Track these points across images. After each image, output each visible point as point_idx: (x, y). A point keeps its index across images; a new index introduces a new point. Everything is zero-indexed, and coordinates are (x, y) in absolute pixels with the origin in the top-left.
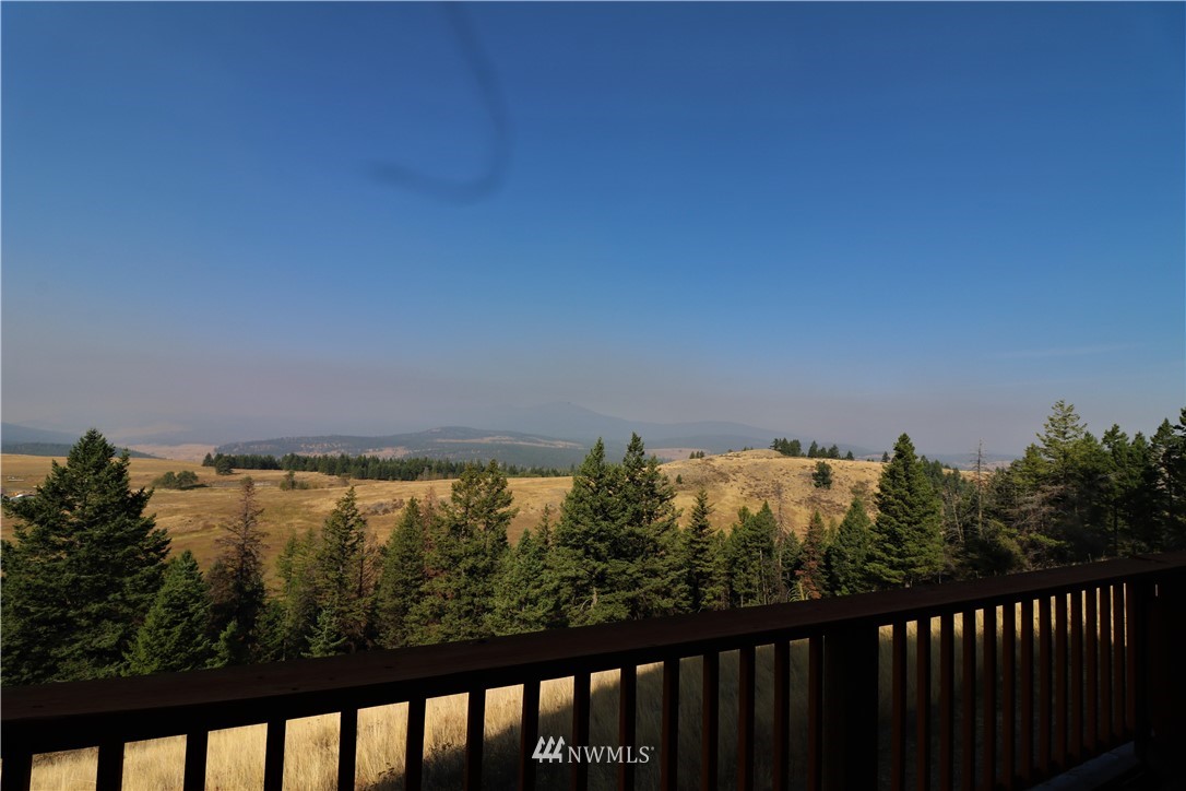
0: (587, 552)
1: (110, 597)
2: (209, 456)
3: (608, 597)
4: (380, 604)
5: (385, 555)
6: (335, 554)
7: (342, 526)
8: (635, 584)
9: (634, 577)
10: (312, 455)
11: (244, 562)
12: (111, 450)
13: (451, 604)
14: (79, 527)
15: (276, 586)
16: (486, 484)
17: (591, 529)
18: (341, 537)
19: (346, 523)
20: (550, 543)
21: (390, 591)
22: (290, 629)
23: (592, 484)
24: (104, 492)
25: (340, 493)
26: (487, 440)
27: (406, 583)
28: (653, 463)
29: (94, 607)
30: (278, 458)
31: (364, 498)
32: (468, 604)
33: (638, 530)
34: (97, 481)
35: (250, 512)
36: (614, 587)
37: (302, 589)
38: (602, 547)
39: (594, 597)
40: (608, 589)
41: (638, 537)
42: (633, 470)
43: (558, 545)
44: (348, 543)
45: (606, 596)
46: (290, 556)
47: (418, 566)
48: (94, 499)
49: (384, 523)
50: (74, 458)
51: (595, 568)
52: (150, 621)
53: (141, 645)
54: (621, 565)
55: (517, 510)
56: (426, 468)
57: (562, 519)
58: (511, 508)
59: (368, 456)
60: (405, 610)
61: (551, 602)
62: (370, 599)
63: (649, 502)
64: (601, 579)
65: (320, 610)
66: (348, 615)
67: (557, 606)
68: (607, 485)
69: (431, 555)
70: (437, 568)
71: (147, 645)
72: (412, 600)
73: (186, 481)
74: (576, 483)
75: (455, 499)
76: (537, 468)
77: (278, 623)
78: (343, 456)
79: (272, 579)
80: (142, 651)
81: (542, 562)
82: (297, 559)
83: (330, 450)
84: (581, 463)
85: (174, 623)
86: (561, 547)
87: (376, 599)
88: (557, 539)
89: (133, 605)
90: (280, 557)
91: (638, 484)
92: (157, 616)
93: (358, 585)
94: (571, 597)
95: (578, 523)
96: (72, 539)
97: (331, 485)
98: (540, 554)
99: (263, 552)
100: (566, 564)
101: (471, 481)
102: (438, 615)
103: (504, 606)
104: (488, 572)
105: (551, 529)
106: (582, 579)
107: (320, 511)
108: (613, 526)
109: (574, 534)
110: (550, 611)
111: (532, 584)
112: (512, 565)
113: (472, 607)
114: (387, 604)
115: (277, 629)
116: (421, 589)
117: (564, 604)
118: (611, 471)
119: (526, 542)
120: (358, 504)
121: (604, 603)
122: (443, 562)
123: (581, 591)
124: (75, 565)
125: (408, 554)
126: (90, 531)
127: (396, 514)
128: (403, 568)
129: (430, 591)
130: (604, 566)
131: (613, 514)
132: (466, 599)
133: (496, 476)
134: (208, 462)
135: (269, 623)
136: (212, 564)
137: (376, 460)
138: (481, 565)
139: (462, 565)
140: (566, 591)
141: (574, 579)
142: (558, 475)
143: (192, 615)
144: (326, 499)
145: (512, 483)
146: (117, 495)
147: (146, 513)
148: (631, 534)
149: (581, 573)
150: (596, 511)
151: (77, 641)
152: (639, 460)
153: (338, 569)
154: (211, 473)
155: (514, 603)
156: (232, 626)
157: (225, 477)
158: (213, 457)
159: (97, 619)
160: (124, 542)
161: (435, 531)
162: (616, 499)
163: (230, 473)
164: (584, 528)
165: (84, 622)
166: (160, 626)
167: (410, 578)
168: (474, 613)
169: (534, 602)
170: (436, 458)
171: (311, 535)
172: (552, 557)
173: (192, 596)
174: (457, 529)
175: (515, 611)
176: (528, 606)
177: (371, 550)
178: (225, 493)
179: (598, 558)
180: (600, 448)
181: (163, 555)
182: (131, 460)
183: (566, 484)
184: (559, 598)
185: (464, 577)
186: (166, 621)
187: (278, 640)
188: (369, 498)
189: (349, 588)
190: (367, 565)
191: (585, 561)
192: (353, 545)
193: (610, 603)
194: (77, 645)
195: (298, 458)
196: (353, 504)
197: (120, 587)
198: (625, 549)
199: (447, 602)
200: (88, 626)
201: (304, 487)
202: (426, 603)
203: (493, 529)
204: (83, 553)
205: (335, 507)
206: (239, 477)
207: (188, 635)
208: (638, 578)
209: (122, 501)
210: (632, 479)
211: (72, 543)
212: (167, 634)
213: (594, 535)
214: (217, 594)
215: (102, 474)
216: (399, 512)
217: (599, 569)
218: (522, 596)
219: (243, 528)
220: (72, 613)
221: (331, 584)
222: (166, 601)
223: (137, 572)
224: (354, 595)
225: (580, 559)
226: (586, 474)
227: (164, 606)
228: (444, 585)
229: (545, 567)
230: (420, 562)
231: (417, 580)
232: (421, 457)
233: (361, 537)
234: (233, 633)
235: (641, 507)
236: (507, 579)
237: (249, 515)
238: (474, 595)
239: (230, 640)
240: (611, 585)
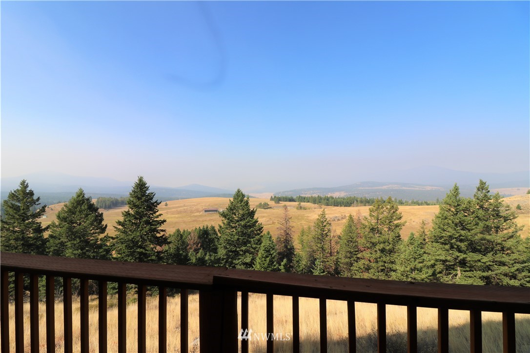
0: (452, 247)
1: (248, 245)
2: (272, 197)
3: (469, 274)
4: (340, 260)
5: (340, 239)
6: (320, 237)
7: (321, 225)
8: (488, 268)
9: (487, 264)
10: (307, 196)
11: (287, 237)
12: (244, 195)
13: (373, 265)
14: (238, 221)
15: (298, 247)
16: (387, 208)
17: (453, 234)
18: (321, 230)
19: (323, 225)
20: (427, 240)
21: (344, 255)
22: (305, 265)
23: (453, 209)
24: (243, 210)
25: (319, 211)
26: (385, 187)
27: (351, 253)
28: (497, 197)
29: (244, 248)
30: (295, 197)
31: (329, 214)
32: (382, 266)
33: (488, 237)
34: (241, 206)
36: (472, 268)
37: (308, 250)
38: (463, 245)
39: (459, 272)
40: (468, 269)
41: (488, 241)
42: (482, 201)
43: (432, 242)
44: (324, 233)
45: (467, 273)
46: (302, 236)
47: (356, 246)
48: (241, 212)
49: (338, 225)
50: (235, 198)
51: (458, 257)
52: (260, 255)
53: (258, 263)
54: (477, 256)
55: (406, 222)
56: (355, 201)
57: (433, 228)
58: (402, 221)
59: (329, 196)
60: (351, 265)
61: (430, 272)
62: (335, 258)
63: (495, 221)
64: (463, 263)
65: (315, 259)
66: (327, 263)
67: (434, 274)
68: (463, 210)
69: (361, 241)
70: (365, 247)
71: (259, 263)
72: (354, 260)
73: (265, 206)
74: (442, 209)
75: (371, 215)
76: (415, 201)
77: (300, 262)
78: (318, 196)
79: (296, 244)
80: (258, 265)
81: (423, 250)
82: (305, 237)
83: (313, 194)
84: (444, 198)
85: (267, 257)
86: (434, 243)
87: (338, 258)
88: (431, 238)
89: (254, 249)
90: (299, 236)
91: (487, 210)
92: (261, 254)
93: (330, 251)
94: (442, 271)
95: (444, 231)
96: (236, 225)
97: (315, 208)
98: (422, 245)
99: (292, 233)
100: (438, 253)
101: (378, 207)
102: (368, 269)
103: (402, 270)
104: (391, 251)
105: (427, 233)
106: (449, 261)
107: (312, 219)
108: (469, 234)
109: (442, 237)
110: (430, 276)
111: (417, 261)
112: (405, 251)
113: (384, 268)
114: (343, 260)
115: (300, 264)
116: (358, 256)
117: (438, 273)
118: (466, 202)
119: (412, 238)
120: (327, 216)
121: (466, 276)
122: (368, 245)
123: (449, 269)
124: (238, 233)
125: (350, 239)
126: (241, 222)
127: (343, 222)
128: (348, 245)
129: (362, 257)
130: (465, 256)
131: (468, 226)
132: (381, 264)
133: (392, 205)
134: (272, 199)
135: (297, 262)
136: (276, 237)
137: (332, 198)
138: (387, 248)
139: (377, 247)
140: (439, 267)
141: (444, 261)
142: (428, 204)
143: (272, 255)
144: (314, 214)
145: (401, 209)
146: (247, 210)
147: (255, 217)
148: (482, 239)
149: (449, 258)
150: (456, 225)
151: (240, 259)
152: (486, 196)
153: (321, 243)
154: (272, 203)
155: (408, 269)
156: (285, 261)
157: (278, 205)
158: (273, 197)
159: (245, 252)
160: (250, 227)
161: (363, 230)
162: (470, 218)
163: (279, 203)
164: (449, 234)
165: (241, 253)
166: (263, 257)
167: (352, 250)
168: (386, 271)
169: (420, 270)
170: (359, 196)
171: (309, 228)
172: (429, 247)
173: (272, 248)
174: (373, 230)
175: (408, 273)
176: (416, 272)
177: (334, 237)
178: (278, 210)
179: (460, 251)
180: (456, 189)
181: (261, 232)
182: (250, 199)
183: (435, 210)
184: (435, 270)
185: (379, 254)
186: (264, 256)
187: (301, 269)
188: (331, 214)
189: (326, 251)
190: (333, 243)
191: (451, 252)
192: (326, 234)
193: (470, 277)
194: (240, 260)
195: (302, 197)
196: (325, 216)
197: (250, 242)
198: (479, 248)
199: (371, 264)
200: (243, 254)
201: (305, 209)
202: (361, 263)
203: (393, 231)
204: (239, 230)
205: (318, 217)
206: (282, 205)
207: (271, 262)
208: (490, 265)
209: (249, 213)
210: (482, 207)
211: (236, 226)
212: (265, 260)
213: (456, 238)
214: (280, 248)
215: (242, 203)
216: (344, 221)
217: (461, 257)
218: (412, 266)
219: (285, 224)
220: (238, 249)
221: (319, 249)
222: (264, 248)
223: (254, 237)
224: (329, 255)
225: (447, 250)
226: (448, 204)
227: (263, 250)
228: (369, 255)
229: (425, 253)
230: (357, 244)
231: (356, 251)
232: (352, 196)
233: (329, 230)
234: (285, 263)
235: (489, 223)
236: (403, 257)
237: (287, 219)
238: (385, 262)
239: (285, 266)
240: (470, 267)
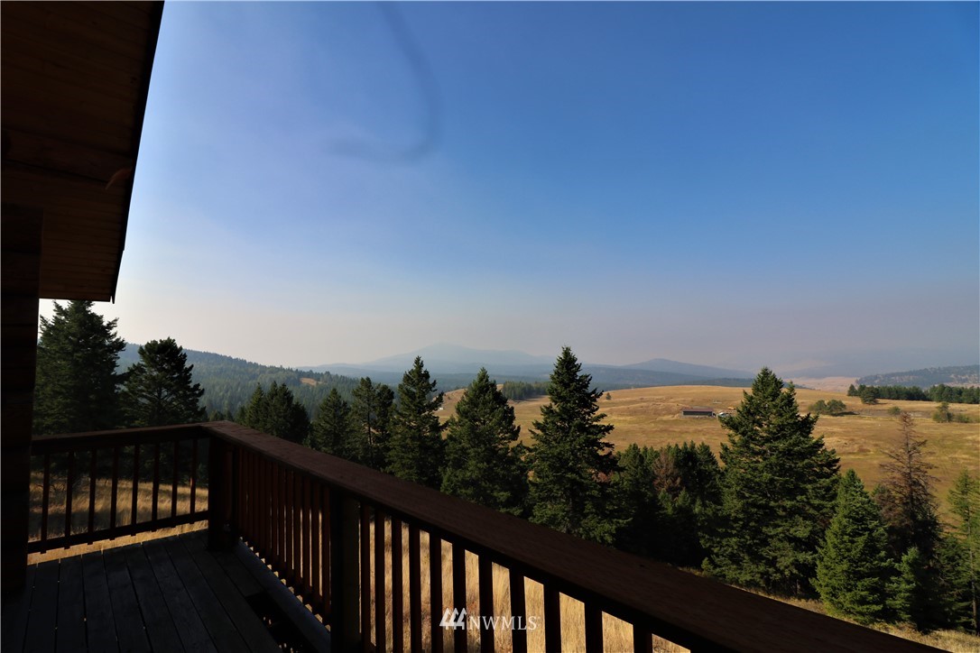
1: (799, 498)
2: (852, 387)
11: (912, 491)
12: (781, 383)
14: (767, 440)
15: (952, 522)
24: (781, 415)
29: (788, 504)
30: (925, 389)
34: (775, 406)
35: (911, 442)
46: (964, 493)
48: (775, 420)
50: (756, 389)
52: (835, 527)
53: (830, 545)
71: (835, 546)
73: (836, 409)
77: (961, 562)
79: (945, 513)
80: (832, 550)
82: (973, 498)
85: (856, 534)
89: (818, 508)
90: (952, 492)
92: (840, 523)
96: (765, 448)
115: (960, 568)
124: (770, 467)
126: (776, 444)
134: (852, 392)
135: (951, 559)
136: (875, 486)
143: (871, 531)
146: (791, 417)
147: (815, 435)
151: (779, 526)
154: (856, 403)
156: (913, 552)
157: (872, 406)
158: (857, 388)
159: (791, 513)
160: (802, 456)
163: (876, 403)
165: (781, 513)
166: (844, 533)
173: (869, 513)
178: (877, 420)
181: (835, 471)
182: (796, 390)
186: (849, 530)
187: (964, 580)
194: (780, 529)
195: (950, 389)
197: (804, 492)
200: (785, 517)
201: (964, 420)
204: (773, 459)
206: (885, 407)
207: (871, 549)
209: (795, 423)
211: (765, 452)
212: (853, 542)
214: (894, 516)
215: (778, 401)
219: (906, 457)
220: (772, 503)
222: (846, 512)
223: (815, 482)
227: (845, 517)
234: (915, 559)
237: (913, 447)
239: (914, 565)
